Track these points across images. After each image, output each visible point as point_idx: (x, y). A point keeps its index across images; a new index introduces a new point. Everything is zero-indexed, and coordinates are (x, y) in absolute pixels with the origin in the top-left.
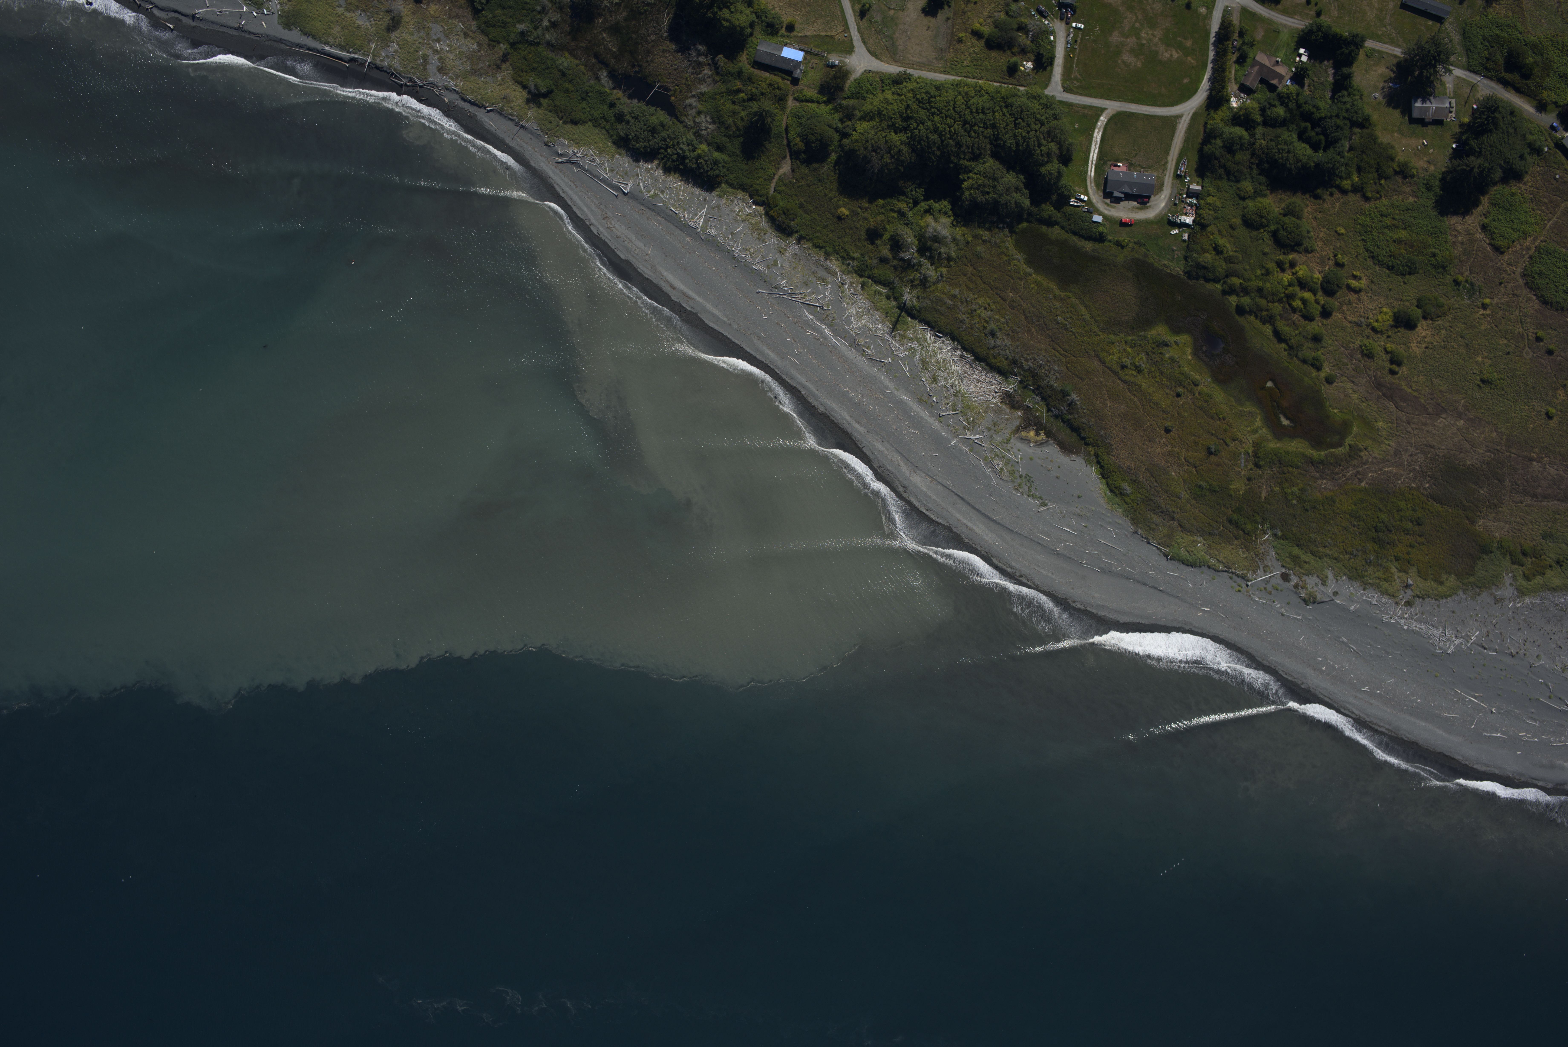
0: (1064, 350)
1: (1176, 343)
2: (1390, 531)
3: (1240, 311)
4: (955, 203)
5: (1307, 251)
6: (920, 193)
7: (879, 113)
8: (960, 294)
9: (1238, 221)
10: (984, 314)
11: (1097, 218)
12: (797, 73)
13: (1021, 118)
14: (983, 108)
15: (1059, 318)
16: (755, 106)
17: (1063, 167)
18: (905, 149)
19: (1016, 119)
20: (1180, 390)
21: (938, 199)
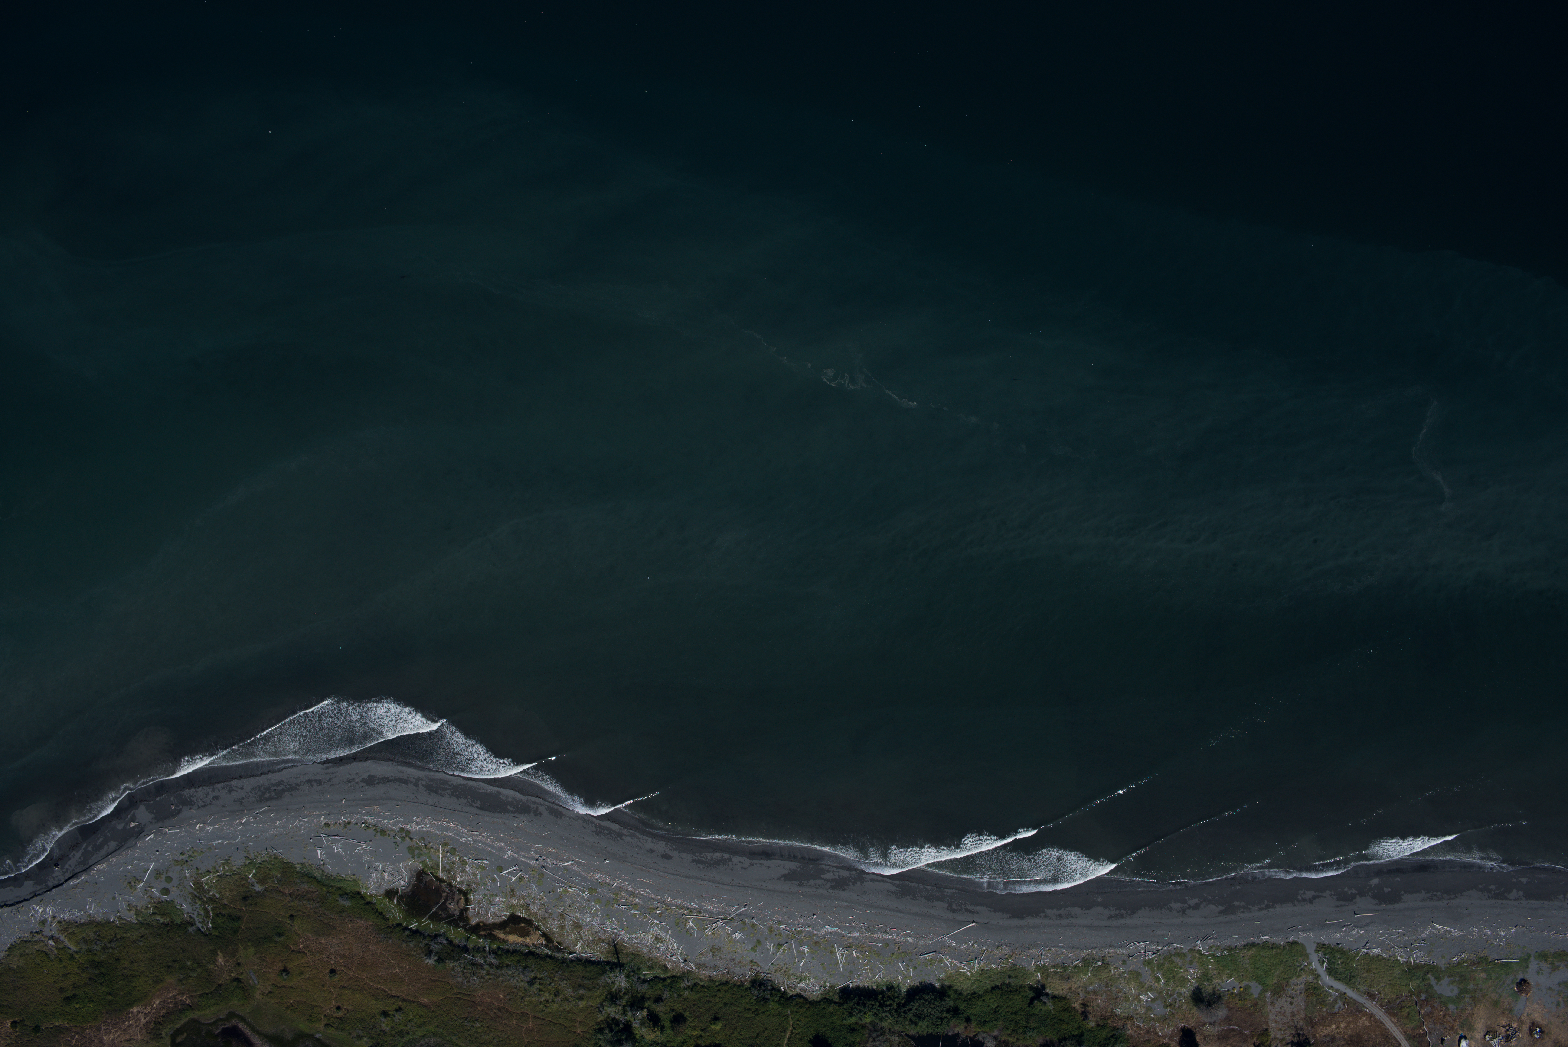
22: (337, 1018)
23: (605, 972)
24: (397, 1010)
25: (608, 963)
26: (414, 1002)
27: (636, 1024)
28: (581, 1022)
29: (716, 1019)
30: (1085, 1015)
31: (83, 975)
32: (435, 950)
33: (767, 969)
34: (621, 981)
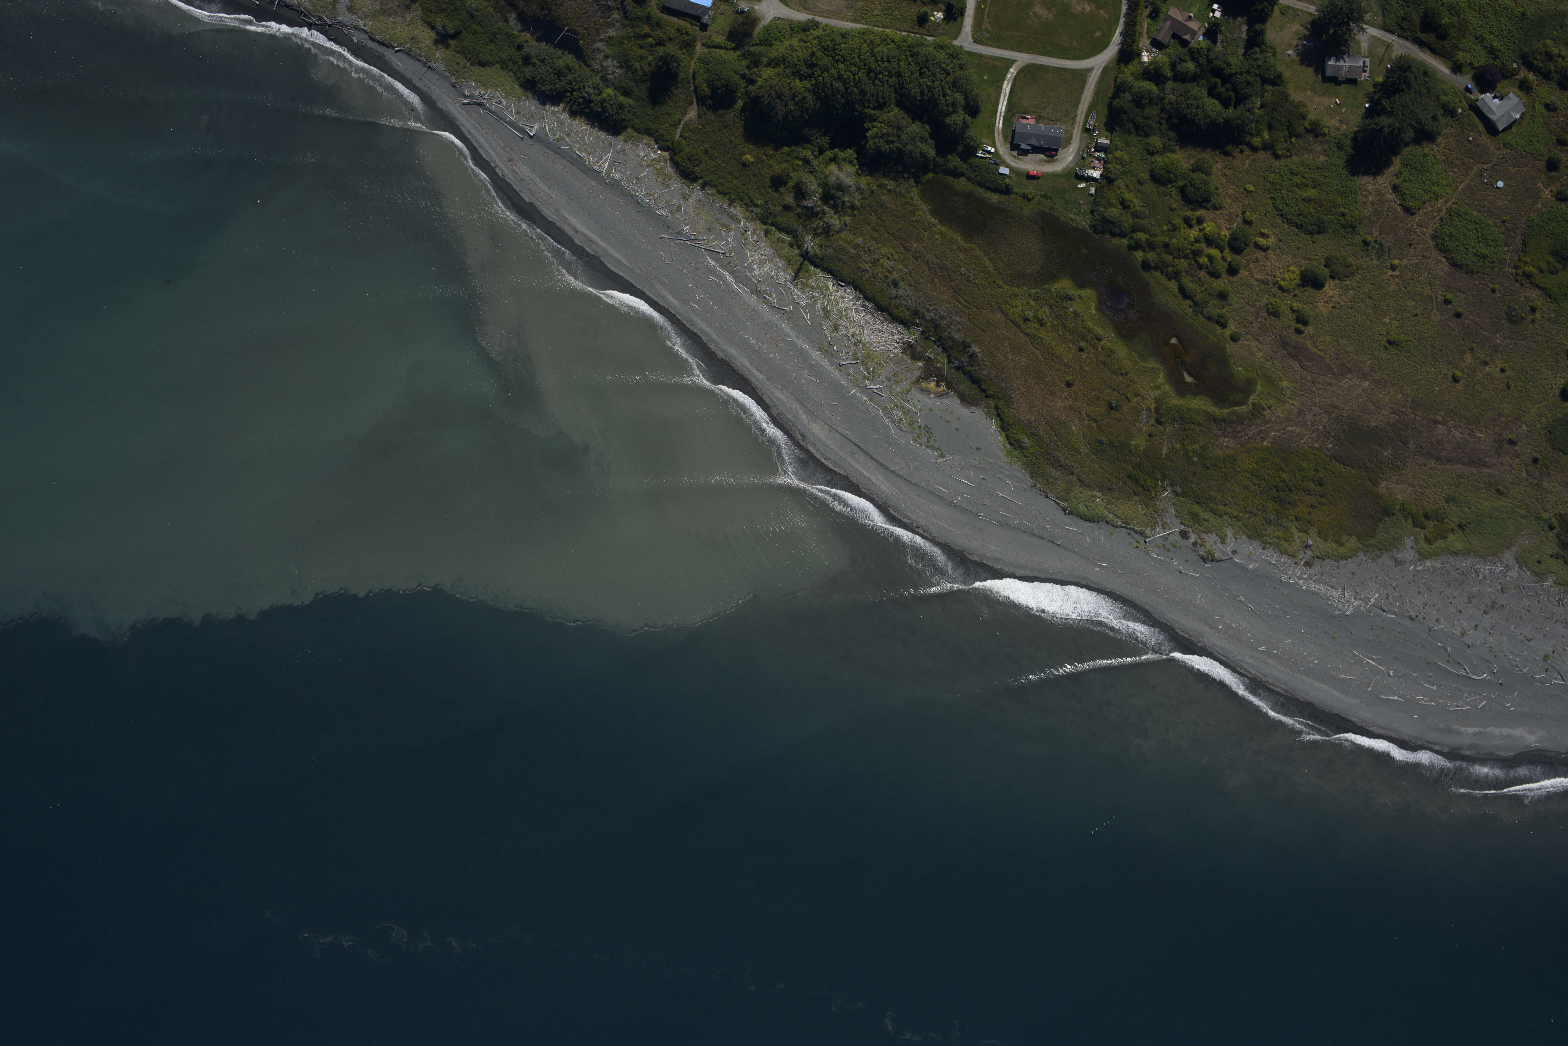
0: (966, 301)
1: (1080, 297)
2: (1291, 491)
3: (1146, 266)
4: (861, 152)
5: (1215, 208)
6: (825, 141)
7: (784, 59)
8: (864, 244)
9: (1145, 176)
10: (887, 263)
11: (1004, 170)
12: (706, 19)
13: (926, 67)
14: (888, 57)
15: (963, 270)
16: (661, 51)
17: (969, 119)
18: (810, 97)
19: (922, 68)
20: (1082, 344)
21: (843, 148)
22: (1087, 341)
24: (1029, 320)
26: (1011, 320)
27: (817, 197)
29: (744, 165)
31: (1297, 497)
34: (812, 242)
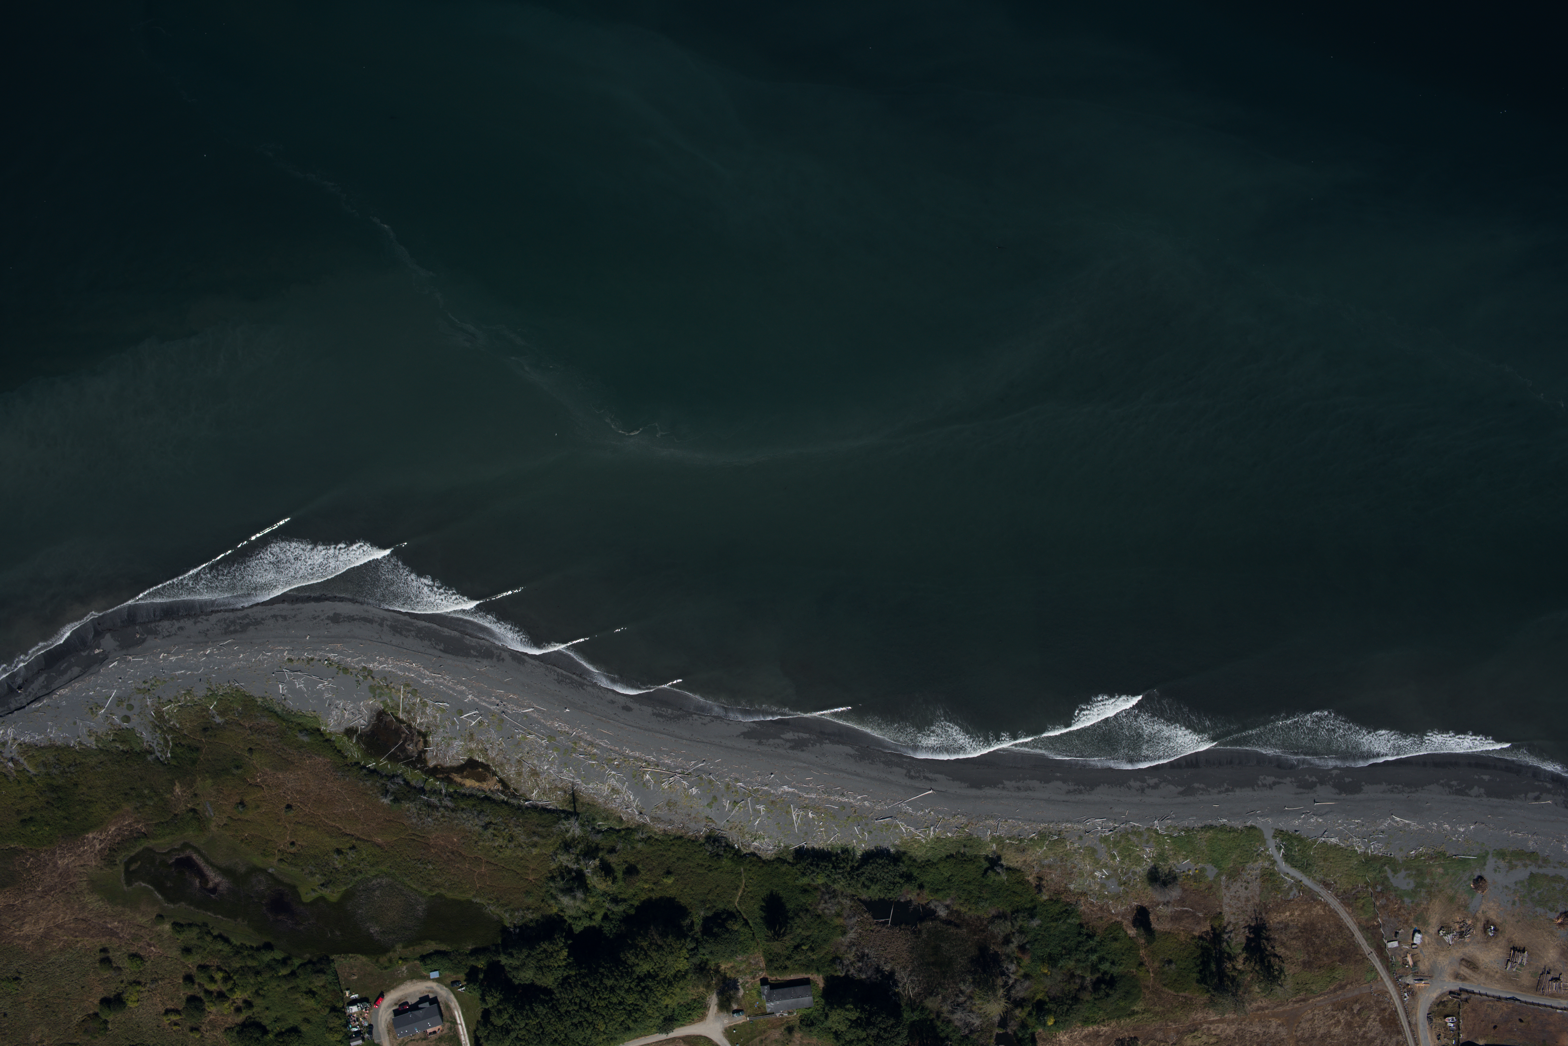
0: (414, 839)
1: (314, 890)
3: (268, 947)
4: (569, 933)
5: (230, 1028)
6: (607, 928)
10: (500, 841)
11: (435, 975)
12: (766, 989)
16: (789, 941)
20: (293, 850)
22: (291, 853)
23: (559, 819)
24: (350, 849)
25: (563, 811)
26: (368, 841)
27: (588, 872)
28: (533, 870)
29: (668, 873)
30: (1039, 888)
31: (40, 799)
32: (391, 790)
33: (721, 826)
34: (574, 829)
